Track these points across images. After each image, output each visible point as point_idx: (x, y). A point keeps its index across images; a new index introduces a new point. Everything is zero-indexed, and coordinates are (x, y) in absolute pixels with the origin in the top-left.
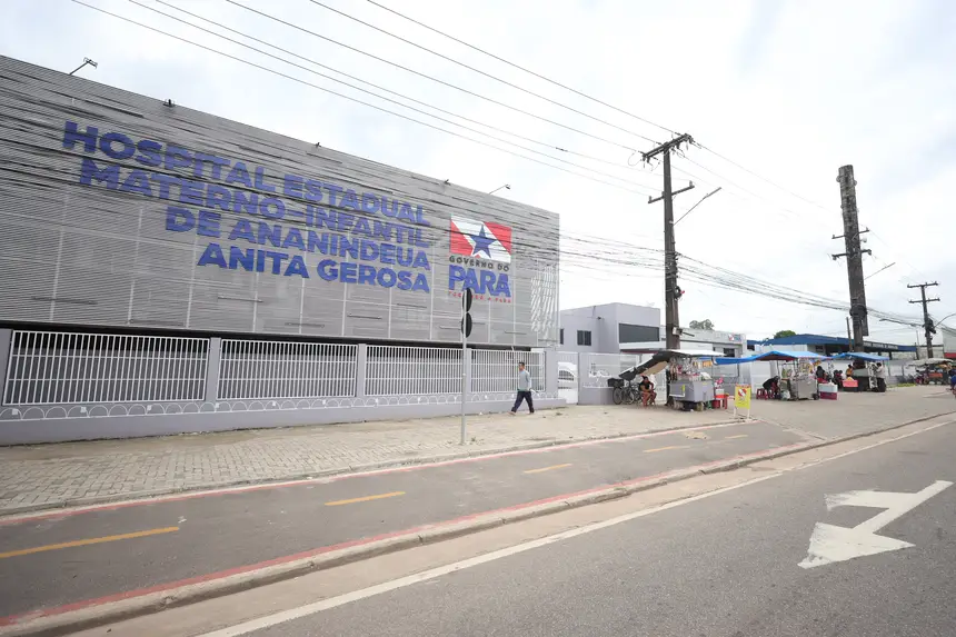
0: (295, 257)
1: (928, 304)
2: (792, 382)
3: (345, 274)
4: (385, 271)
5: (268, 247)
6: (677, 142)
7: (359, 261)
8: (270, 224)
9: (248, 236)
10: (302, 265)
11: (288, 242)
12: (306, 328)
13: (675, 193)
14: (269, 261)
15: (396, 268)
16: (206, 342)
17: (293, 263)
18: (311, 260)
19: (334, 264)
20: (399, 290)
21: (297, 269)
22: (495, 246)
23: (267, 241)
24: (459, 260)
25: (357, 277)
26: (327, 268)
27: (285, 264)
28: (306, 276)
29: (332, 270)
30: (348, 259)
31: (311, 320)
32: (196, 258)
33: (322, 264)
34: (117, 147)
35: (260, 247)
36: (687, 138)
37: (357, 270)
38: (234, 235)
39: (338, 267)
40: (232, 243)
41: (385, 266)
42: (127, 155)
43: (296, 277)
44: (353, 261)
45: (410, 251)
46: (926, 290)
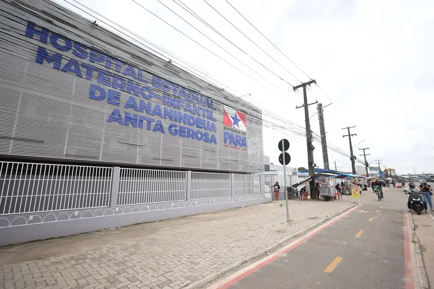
0: (158, 121)
1: (366, 156)
2: (348, 187)
3: (182, 132)
4: (198, 132)
5: (144, 114)
6: (309, 83)
7: (187, 126)
8: (146, 101)
9: (134, 107)
10: (161, 126)
11: (155, 113)
12: (164, 162)
13: (309, 105)
14: (145, 122)
15: (203, 131)
16: (111, 169)
17: (157, 125)
18: (166, 124)
19: (176, 126)
20: (205, 143)
21: (159, 128)
22: (241, 123)
23: (144, 111)
24: (228, 129)
25: (186, 134)
26: (173, 128)
27: (153, 124)
28: (163, 132)
29: (175, 130)
30: (182, 124)
31: (166, 157)
32: (106, 118)
33: (171, 127)
34: (61, 42)
35: (141, 114)
36: (314, 81)
37: (186, 130)
38: (128, 106)
39: (178, 128)
40: (126, 110)
41: (198, 129)
42: (66, 49)
43: (159, 133)
44: (185, 126)
45: (208, 122)
46: (365, 150)
